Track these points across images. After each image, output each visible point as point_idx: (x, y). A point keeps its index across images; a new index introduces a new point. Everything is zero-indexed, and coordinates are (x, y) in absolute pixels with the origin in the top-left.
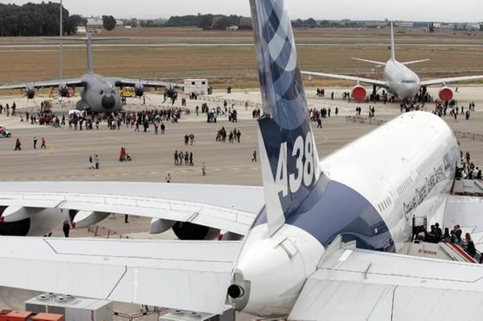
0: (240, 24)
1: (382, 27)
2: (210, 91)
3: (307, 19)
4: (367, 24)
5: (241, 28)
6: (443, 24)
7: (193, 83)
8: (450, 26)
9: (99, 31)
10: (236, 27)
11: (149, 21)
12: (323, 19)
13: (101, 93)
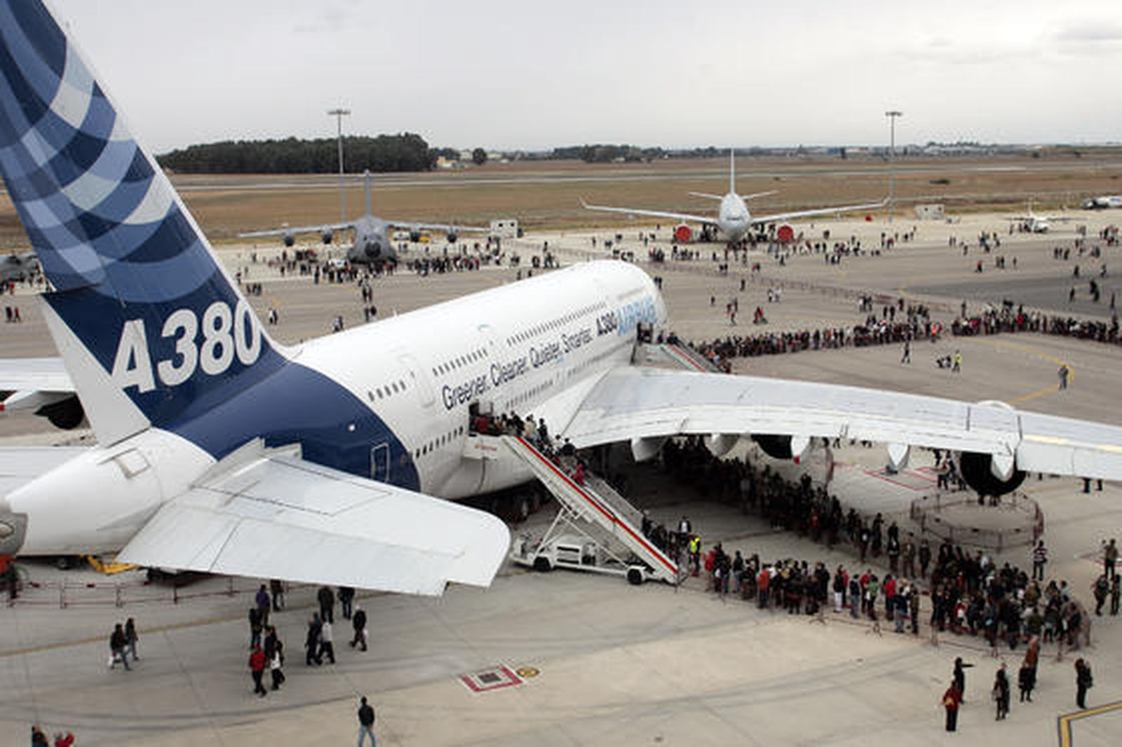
0: (628, 155)
1: (791, 155)
2: (520, 234)
3: (707, 147)
4: (774, 152)
5: (628, 160)
6: (862, 149)
7: (501, 225)
8: (871, 151)
9: (466, 166)
10: (622, 159)
11: (531, 155)
12: (724, 147)
13: (365, 239)
